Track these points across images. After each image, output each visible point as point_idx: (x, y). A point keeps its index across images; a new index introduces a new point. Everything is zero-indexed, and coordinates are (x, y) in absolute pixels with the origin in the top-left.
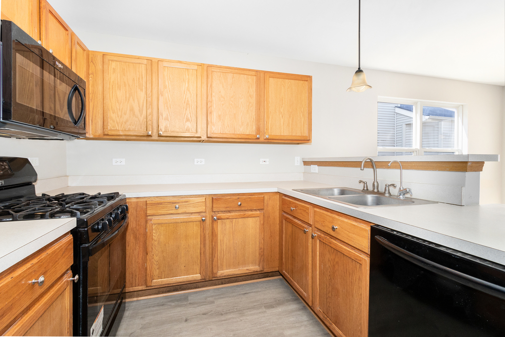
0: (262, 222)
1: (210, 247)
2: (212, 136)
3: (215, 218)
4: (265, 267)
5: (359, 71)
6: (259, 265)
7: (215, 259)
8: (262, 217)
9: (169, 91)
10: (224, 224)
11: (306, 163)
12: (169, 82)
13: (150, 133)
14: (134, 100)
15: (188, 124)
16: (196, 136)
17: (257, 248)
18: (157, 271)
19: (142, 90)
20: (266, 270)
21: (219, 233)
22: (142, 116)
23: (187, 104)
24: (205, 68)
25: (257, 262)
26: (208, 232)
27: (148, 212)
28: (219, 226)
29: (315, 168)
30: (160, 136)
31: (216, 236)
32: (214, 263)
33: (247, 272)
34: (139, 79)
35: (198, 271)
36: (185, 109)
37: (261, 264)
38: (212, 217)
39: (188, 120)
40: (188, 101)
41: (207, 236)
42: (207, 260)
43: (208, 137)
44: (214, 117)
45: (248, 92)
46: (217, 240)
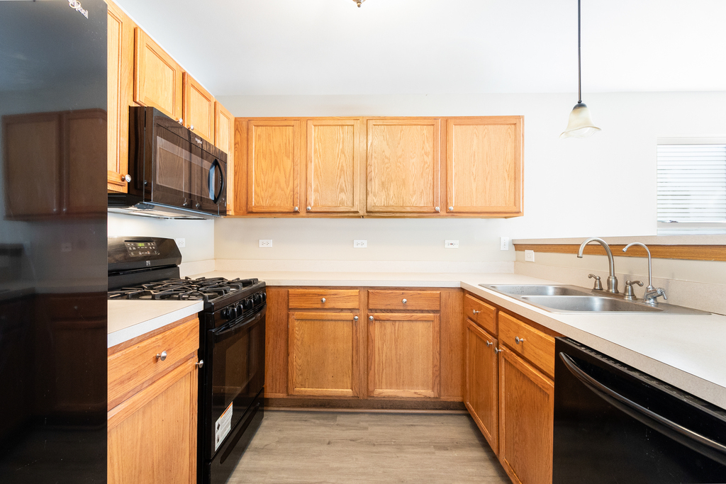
0: (437, 329)
1: (364, 356)
2: (372, 210)
3: (371, 317)
4: (442, 393)
5: (580, 105)
6: (433, 389)
7: (371, 373)
8: (437, 321)
9: (320, 156)
10: (383, 327)
11: (519, 247)
12: (320, 144)
13: (297, 208)
14: (280, 170)
15: (343, 196)
16: (352, 210)
17: (430, 365)
18: (300, 377)
19: (288, 157)
20: (444, 398)
21: (377, 339)
22: (289, 189)
23: (341, 171)
24: (365, 122)
25: (431, 386)
26: (362, 336)
27: (290, 304)
28: (376, 329)
29: (530, 255)
30: (308, 212)
31: (373, 341)
32: (369, 377)
33: (416, 396)
34: (286, 144)
35: (349, 385)
36: (338, 177)
37: (436, 388)
38: (368, 316)
39: (342, 190)
40: (342, 166)
41: (361, 341)
42: (362, 373)
43: (367, 212)
44: (375, 186)
45: (423, 148)
46: (373, 347)
